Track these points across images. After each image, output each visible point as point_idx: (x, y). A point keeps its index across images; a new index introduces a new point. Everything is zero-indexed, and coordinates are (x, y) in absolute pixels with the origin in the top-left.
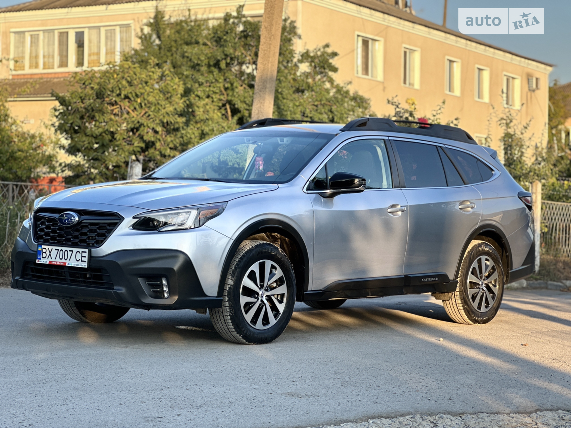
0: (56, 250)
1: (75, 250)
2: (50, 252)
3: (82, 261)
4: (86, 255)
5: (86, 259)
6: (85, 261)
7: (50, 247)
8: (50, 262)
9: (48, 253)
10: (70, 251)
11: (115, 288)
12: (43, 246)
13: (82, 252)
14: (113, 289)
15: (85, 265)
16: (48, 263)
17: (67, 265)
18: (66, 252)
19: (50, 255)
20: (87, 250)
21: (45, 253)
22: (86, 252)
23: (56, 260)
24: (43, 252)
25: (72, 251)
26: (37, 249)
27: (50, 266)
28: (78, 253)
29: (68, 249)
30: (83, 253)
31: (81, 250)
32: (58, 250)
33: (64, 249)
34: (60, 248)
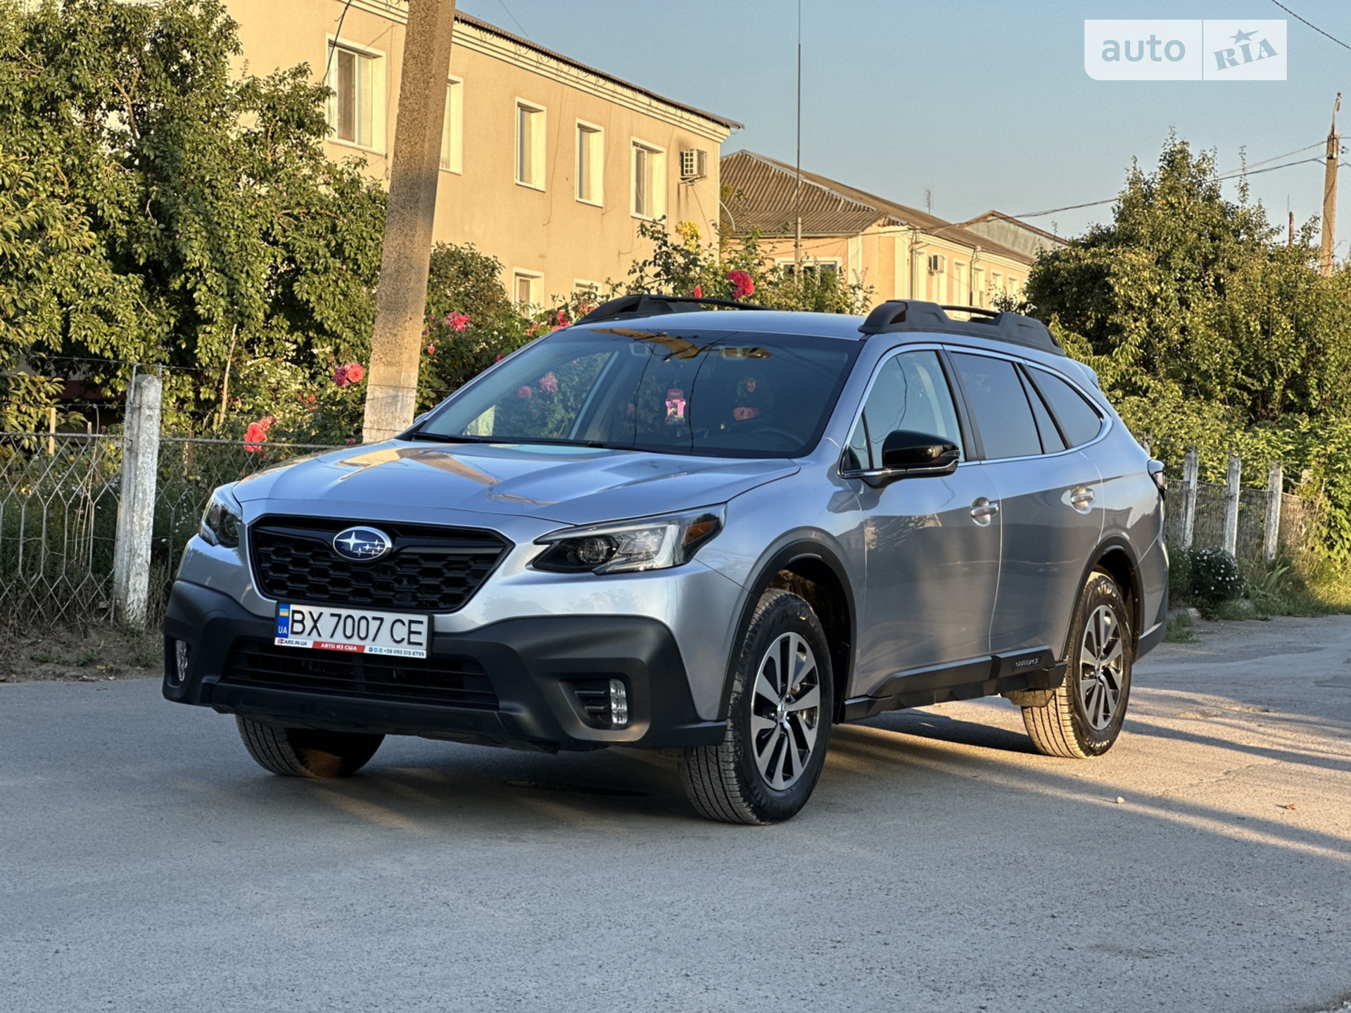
0: (333, 615)
1: (389, 617)
2: (315, 622)
3: (410, 643)
4: (423, 629)
5: (423, 639)
6: (420, 644)
7: (316, 610)
8: (315, 643)
9: (309, 623)
10: (374, 618)
11: (502, 704)
12: (293, 607)
13: (411, 622)
14: (496, 708)
15: (421, 653)
16: (310, 645)
17: (366, 651)
18: (363, 623)
19: (315, 627)
20: (424, 618)
21: (302, 622)
22: (421, 622)
23: (335, 640)
24: (294, 621)
25: (382, 620)
26: (277, 612)
27: (317, 653)
28: (398, 625)
29: (369, 614)
30: (412, 625)
31: (406, 617)
32: (339, 616)
33: (357, 614)
34: (344, 612)
